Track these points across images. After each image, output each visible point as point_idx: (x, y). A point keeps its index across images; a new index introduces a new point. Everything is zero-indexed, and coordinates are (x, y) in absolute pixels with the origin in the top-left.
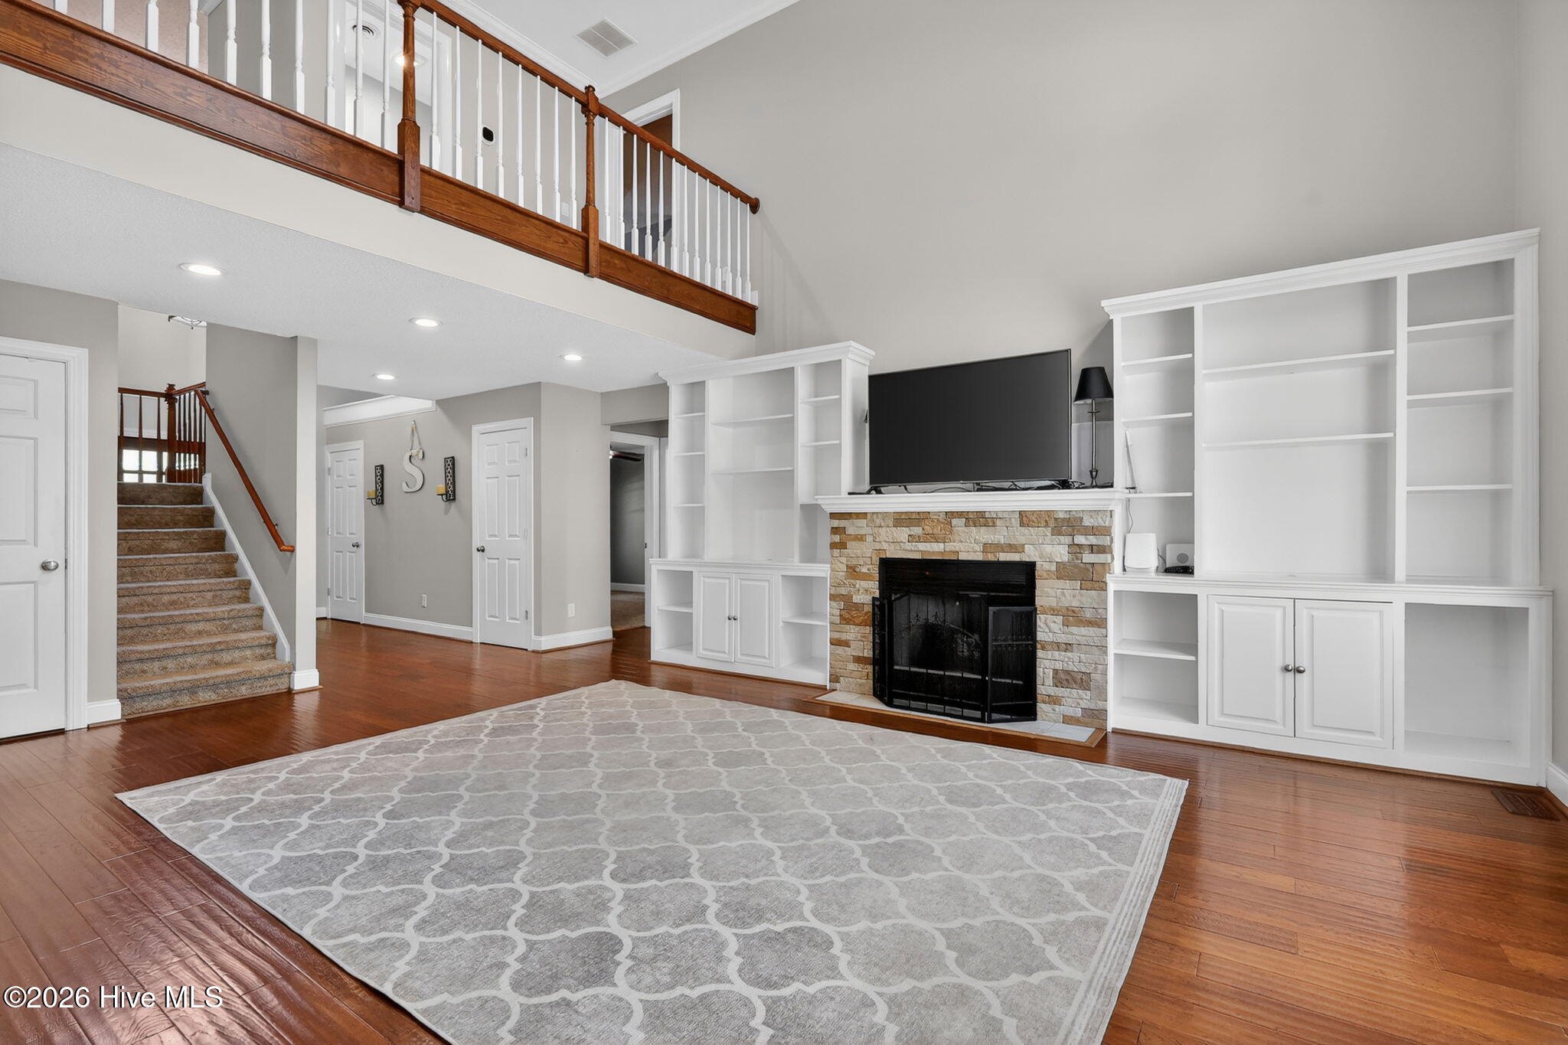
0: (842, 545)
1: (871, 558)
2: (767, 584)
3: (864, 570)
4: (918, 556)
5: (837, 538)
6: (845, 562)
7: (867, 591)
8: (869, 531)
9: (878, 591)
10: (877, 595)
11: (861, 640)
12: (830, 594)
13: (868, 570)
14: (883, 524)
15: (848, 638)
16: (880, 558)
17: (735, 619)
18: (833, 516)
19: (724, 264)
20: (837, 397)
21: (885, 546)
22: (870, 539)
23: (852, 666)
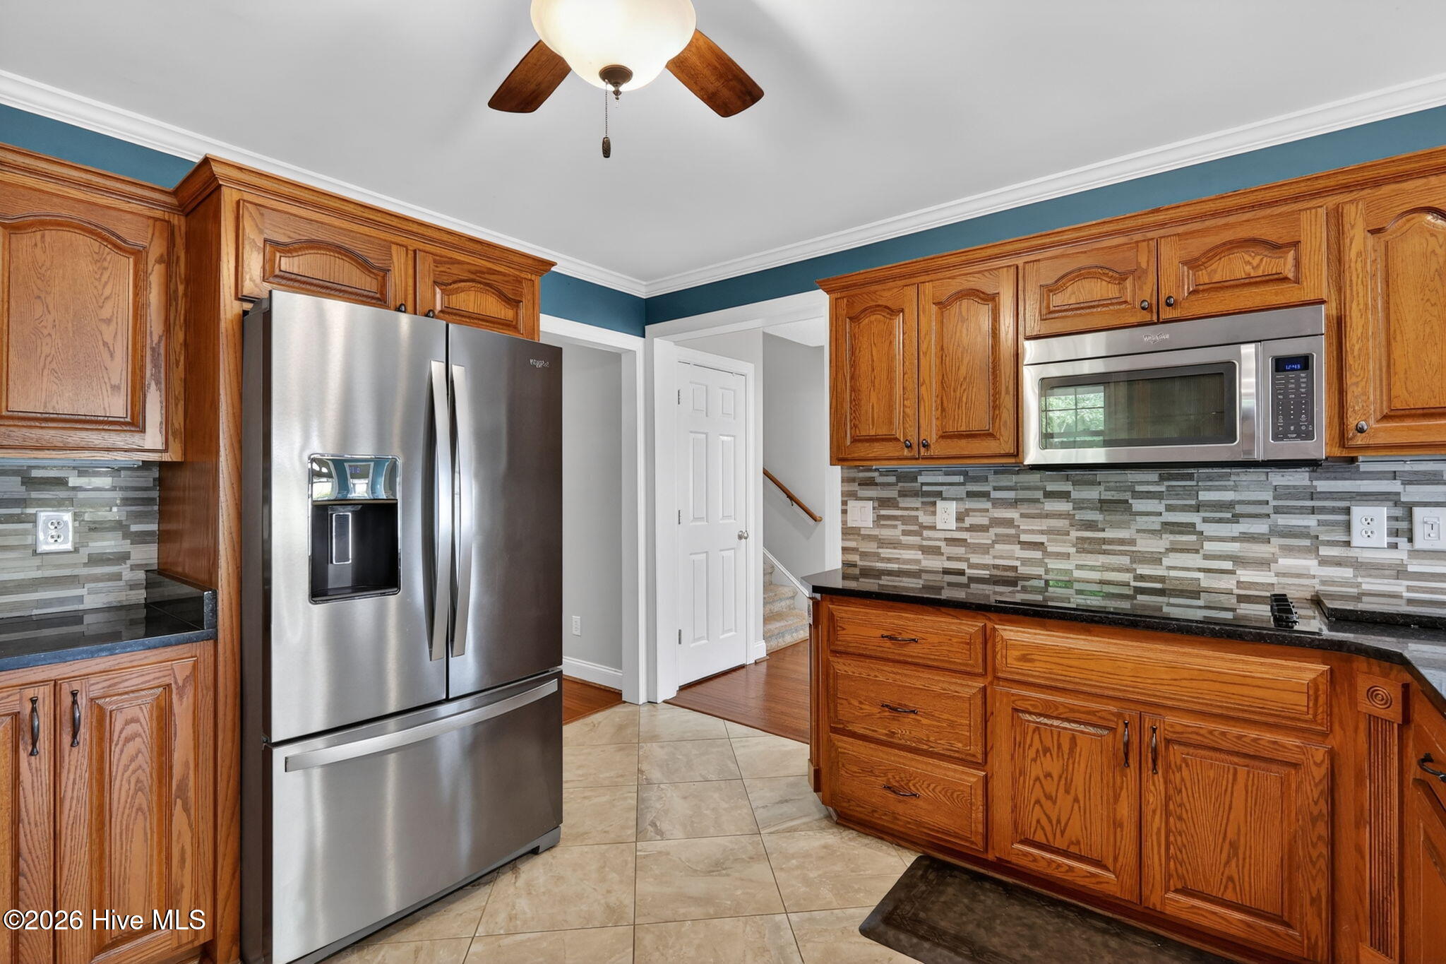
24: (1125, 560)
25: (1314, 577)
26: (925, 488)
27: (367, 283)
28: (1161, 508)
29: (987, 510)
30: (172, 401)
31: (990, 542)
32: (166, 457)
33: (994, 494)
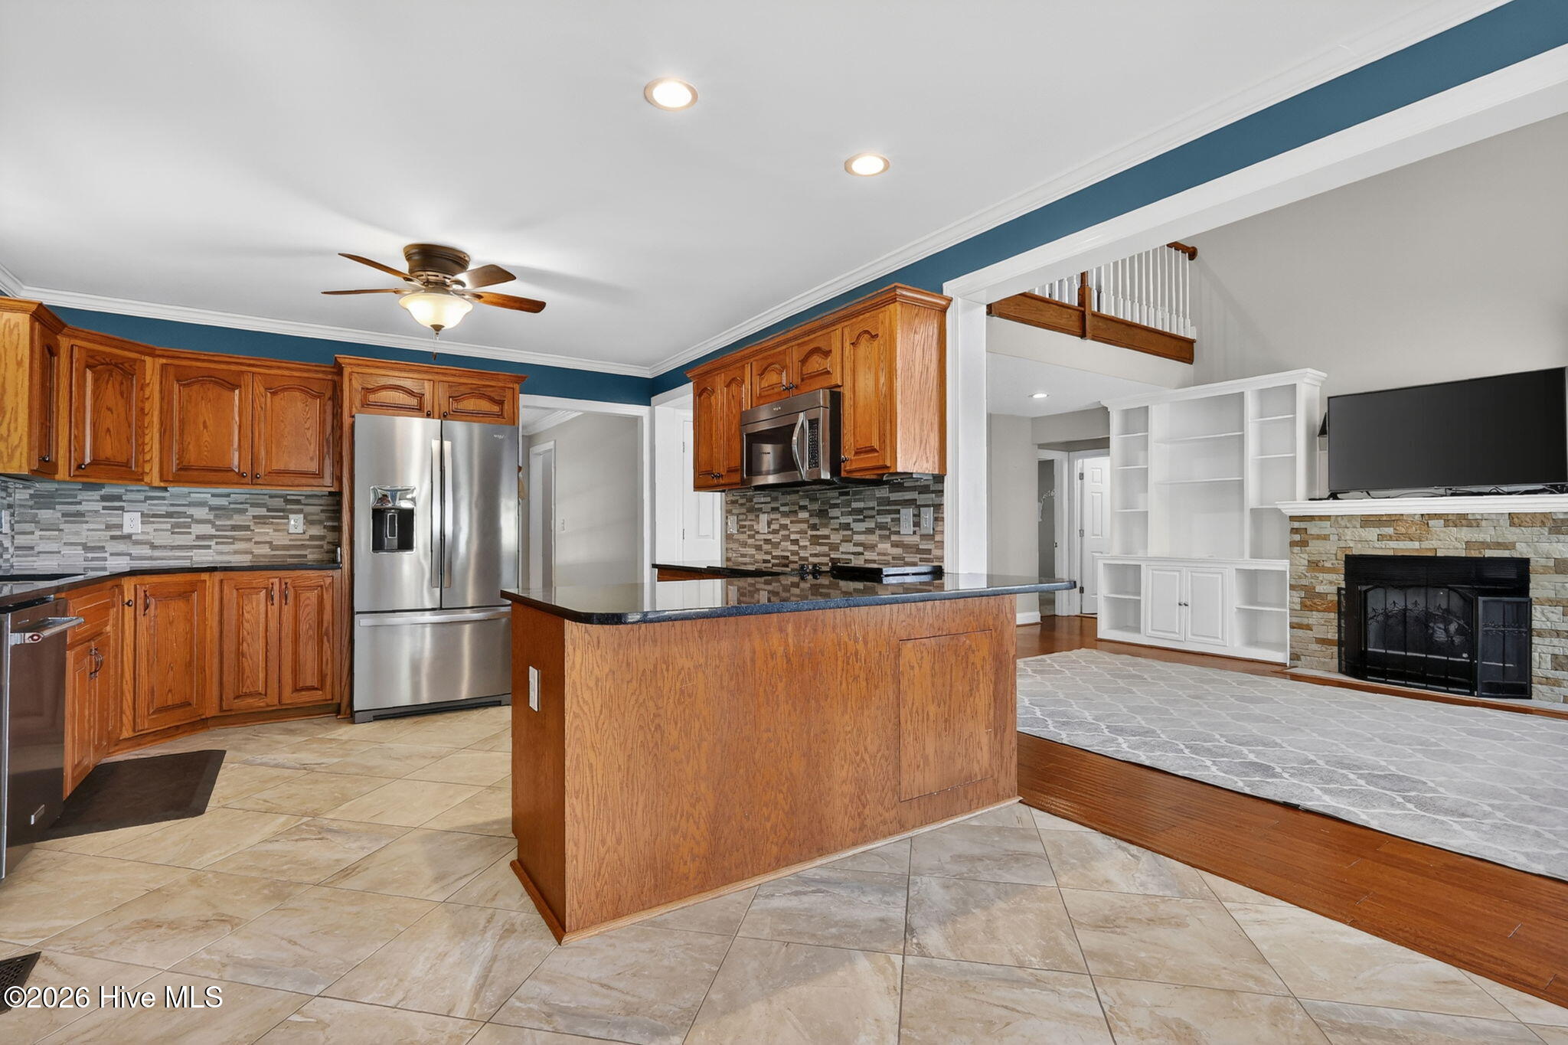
0: (1303, 544)
1: (1336, 554)
2: (1220, 576)
3: (1328, 565)
4: (1391, 553)
5: (1297, 537)
6: (1307, 557)
7: (1330, 584)
8: (1334, 530)
9: (1344, 582)
10: (1343, 585)
11: (1326, 625)
12: (1290, 585)
13: (1332, 564)
14: (1348, 525)
15: (1310, 622)
16: (1346, 555)
17: (1186, 605)
18: (1293, 518)
19: (1163, 304)
20: (1292, 416)
21: (1351, 544)
22: (1333, 538)
23: (1315, 647)
24: (826, 549)
25: (889, 554)
26: (756, 506)
27: (414, 402)
28: (839, 514)
29: (778, 519)
30: (336, 463)
31: (779, 540)
32: (332, 489)
33: (782, 509)
